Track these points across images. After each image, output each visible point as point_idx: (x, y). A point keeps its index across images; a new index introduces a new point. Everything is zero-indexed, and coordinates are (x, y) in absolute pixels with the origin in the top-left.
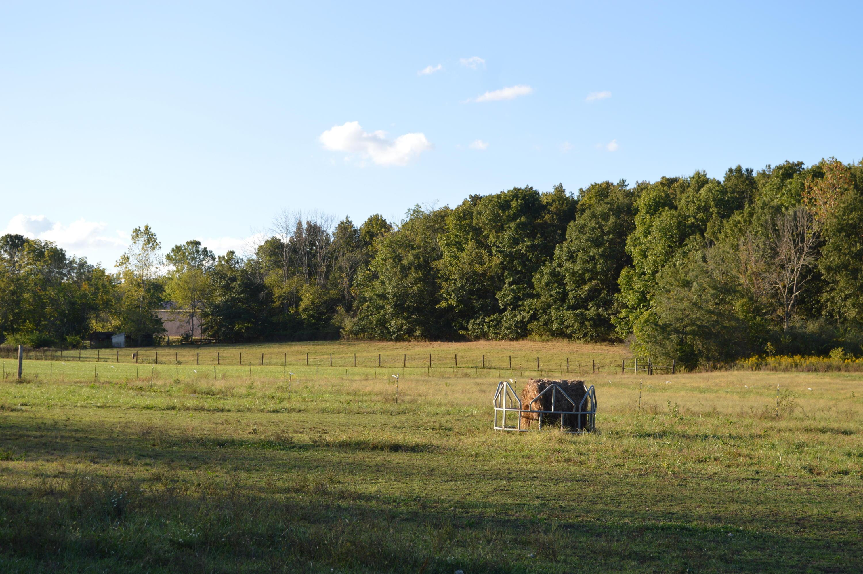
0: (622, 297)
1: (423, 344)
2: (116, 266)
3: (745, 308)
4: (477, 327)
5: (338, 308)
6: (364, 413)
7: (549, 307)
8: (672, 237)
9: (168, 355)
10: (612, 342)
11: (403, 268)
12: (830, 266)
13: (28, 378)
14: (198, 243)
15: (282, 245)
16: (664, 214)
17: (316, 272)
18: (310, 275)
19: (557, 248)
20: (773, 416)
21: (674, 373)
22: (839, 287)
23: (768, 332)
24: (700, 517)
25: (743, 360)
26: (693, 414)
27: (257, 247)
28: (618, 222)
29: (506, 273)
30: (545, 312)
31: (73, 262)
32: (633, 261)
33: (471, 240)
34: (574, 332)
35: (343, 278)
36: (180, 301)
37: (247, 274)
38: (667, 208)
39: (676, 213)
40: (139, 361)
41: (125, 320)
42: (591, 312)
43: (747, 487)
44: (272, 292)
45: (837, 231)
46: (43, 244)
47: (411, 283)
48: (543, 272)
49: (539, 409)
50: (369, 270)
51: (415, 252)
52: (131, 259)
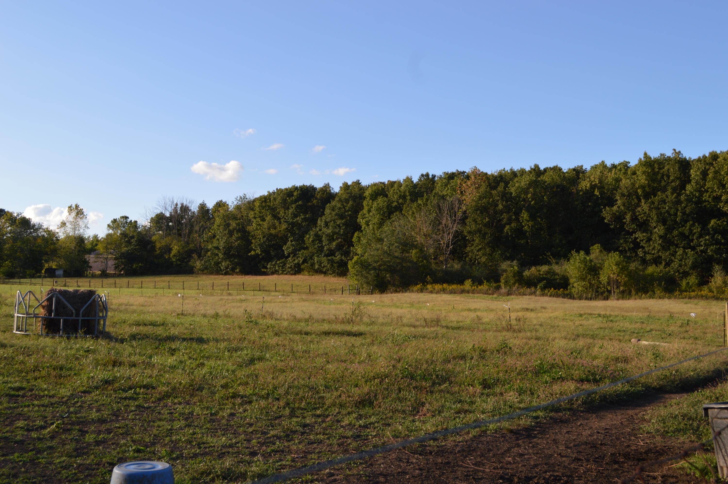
0: (355, 249)
1: (241, 276)
2: (58, 228)
3: (418, 255)
4: (272, 267)
5: (193, 255)
7: (313, 255)
8: (384, 213)
11: (230, 231)
12: (470, 231)
14: (127, 218)
15: (166, 217)
16: (380, 200)
17: (183, 233)
18: (178, 235)
19: (319, 220)
21: (372, 294)
22: (476, 243)
23: (430, 269)
25: (413, 286)
27: (151, 218)
28: (354, 204)
29: (289, 235)
30: (311, 258)
31: (35, 225)
32: (361, 228)
33: (269, 215)
34: (327, 270)
36: (101, 250)
38: (382, 197)
39: (386, 199)
41: (65, 261)
42: (338, 258)
44: (155, 245)
45: (475, 210)
47: (234, 240)
48: (310, 234)
50: (211, 232)
51: (237, 222)
52: (67, 224)
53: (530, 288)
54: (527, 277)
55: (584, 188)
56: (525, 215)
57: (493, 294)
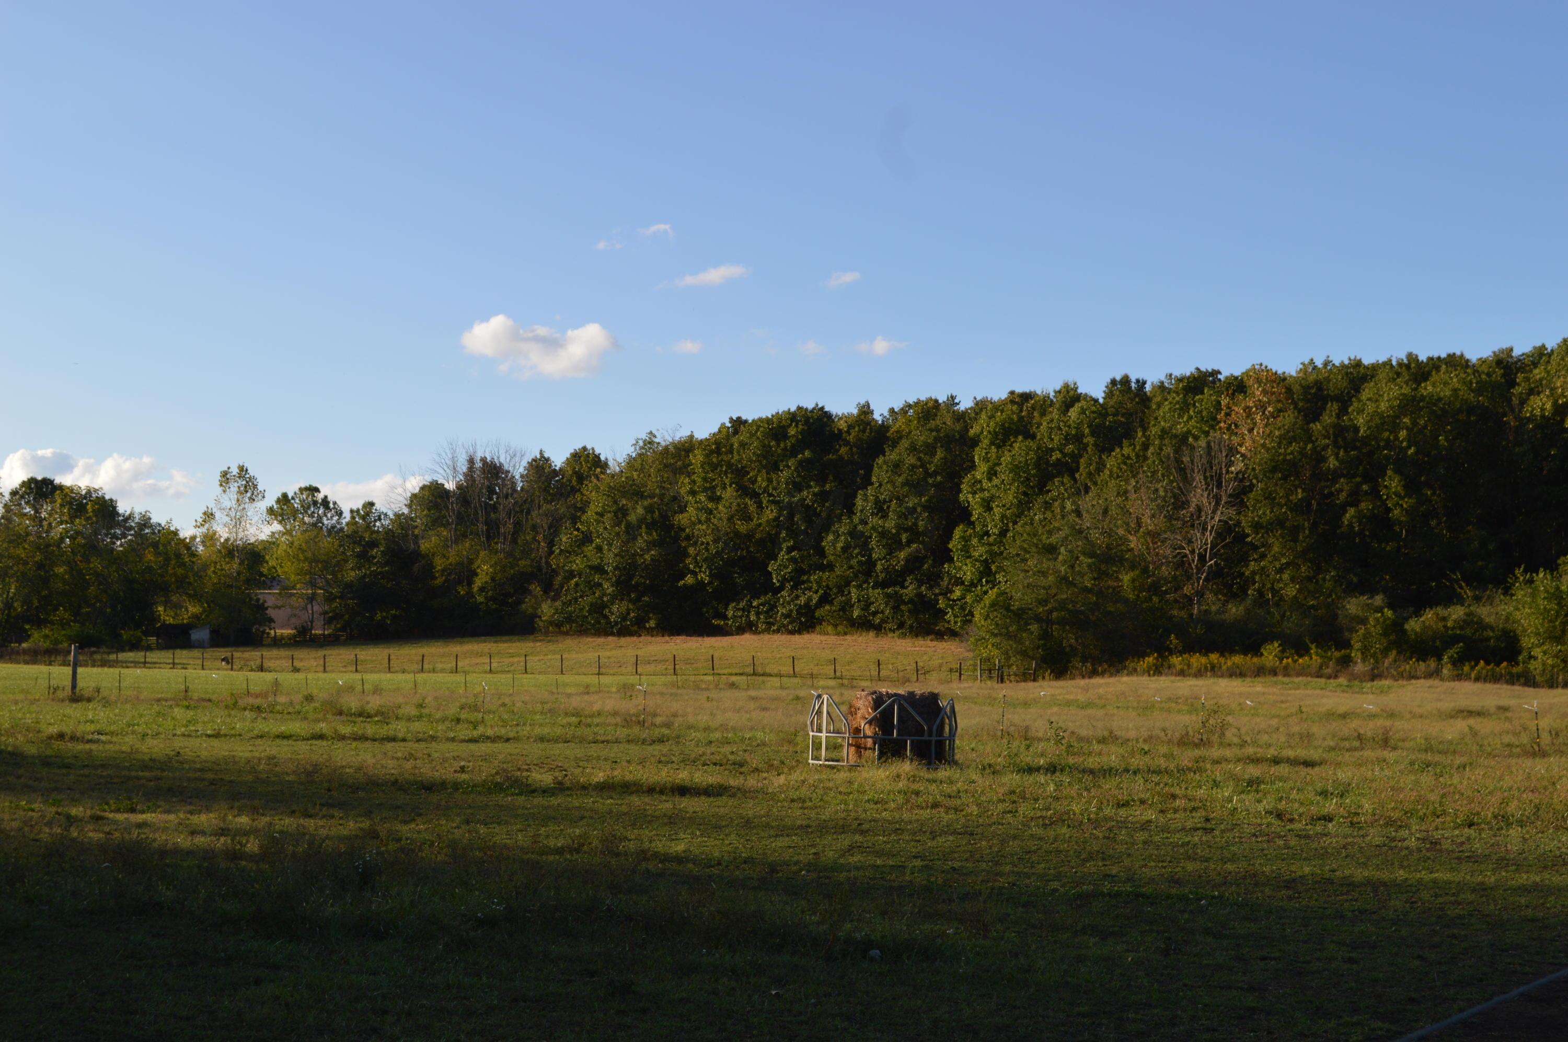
0: (955, 568)
1: (659, 639)
2: (196, 527)
3: (1137, 584)
4: (740, 613)
5: (532, 587)
6: (603, 742)
7: (848, 584)
8: (1028, 479)
9: (277, 659)
10: (940, 635)
11: (629, 526)
12: (1258, 523)
13: (86, 694)
14: (315, 490)
15: (447, 492)
16: (1016, 445)
17: (499, 533)
18: (489, 538)
19: (859, 497)
20: (1196, 741)
21: (1034, 680)
22: (1273, 552)
23: (1171, 618)
24: (1152, 880)
25: (1136, 660)
26: (1080, 739)
27: (409, 495)
28: (949, 458)
29: (783, 535)
30: (841, 591)
31: (130, 517)
32: (971, 515)
33: (731, 486)
34: (883, 621)
35: (539, 542)
36: (293, 577)
37: (393, 536)
38: (1020, 438)
39: (1032, 444)
40: (235, 667)
41: (209, 606)
42: (910, 590)
43: (1200, 840)
44: (432, 563)
45: (1270, 471)
46: (84, 492)
47: (642, 550)
48: (837, 532)
49: (876, 733)
50: (578, 530)
51: (646, 503)
52: (218, 515)
53: (1424, 661)
54: (1416, 634)
55: (1538, 412)
56: (1393, 483)
57: (1336, 677)
